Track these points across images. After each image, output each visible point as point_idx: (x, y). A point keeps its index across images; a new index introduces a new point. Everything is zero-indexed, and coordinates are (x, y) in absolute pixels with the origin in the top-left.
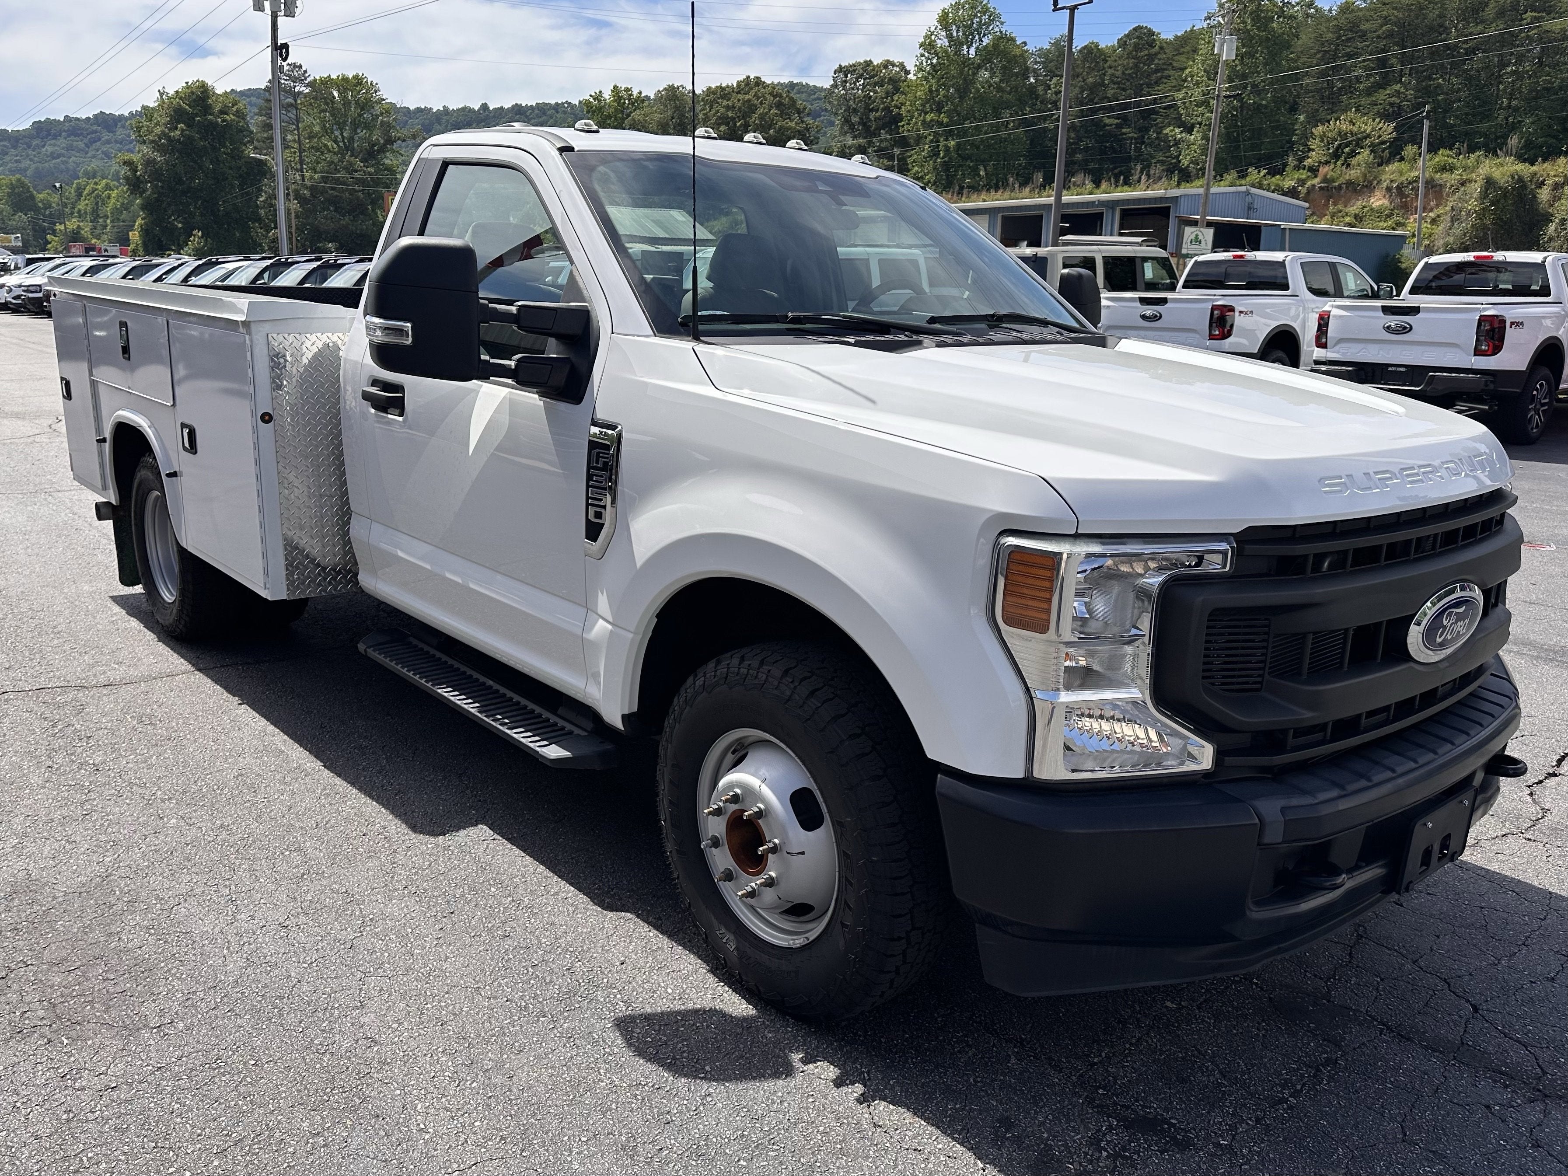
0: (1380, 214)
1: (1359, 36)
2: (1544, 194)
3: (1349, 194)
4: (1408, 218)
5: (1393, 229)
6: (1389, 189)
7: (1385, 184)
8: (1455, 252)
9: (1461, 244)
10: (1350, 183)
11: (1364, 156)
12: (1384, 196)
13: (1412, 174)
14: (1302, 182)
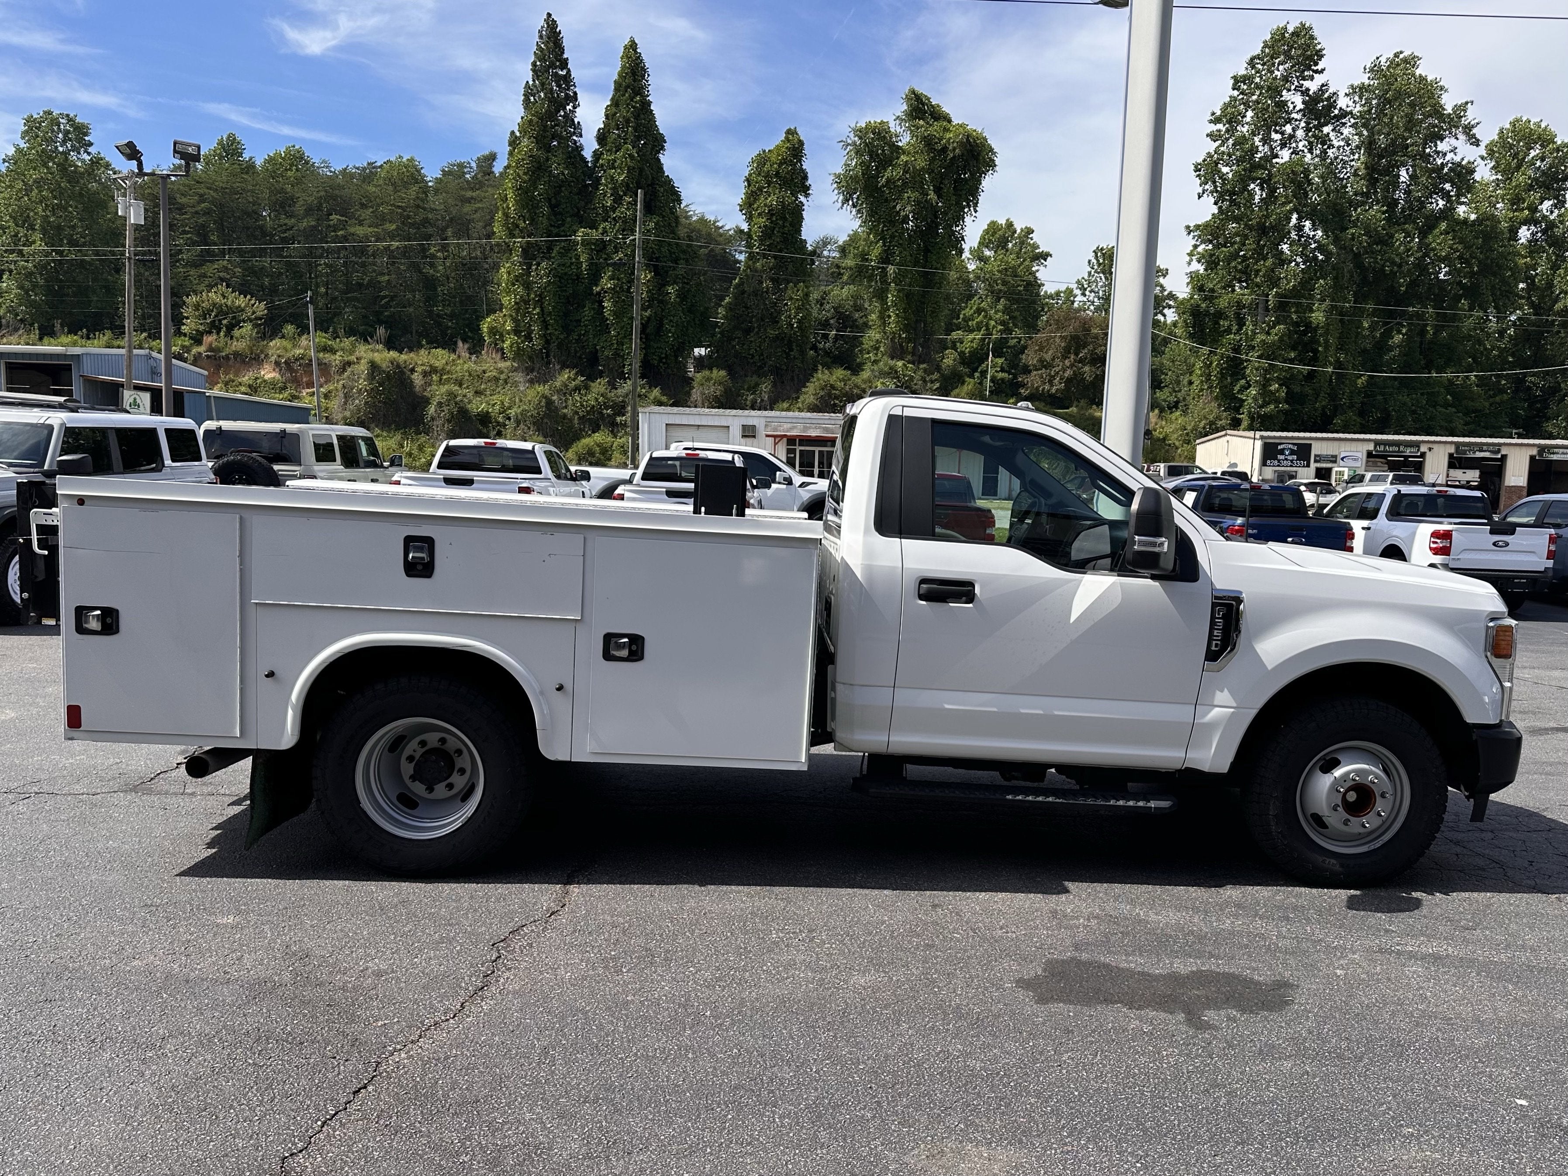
0: (272, 386)
1: (177, 209)
2: (417, 379)
3: (237, 365)
4: (300, 392)
5: (290, 401)
6: (277, 364)
7: (273, 359)
8: (353, 426)
9: (358, 418)
10: (236, 354)
11: (247, 329)
12: (274, 370)
13: (298, 352)
14: (187, 349)
